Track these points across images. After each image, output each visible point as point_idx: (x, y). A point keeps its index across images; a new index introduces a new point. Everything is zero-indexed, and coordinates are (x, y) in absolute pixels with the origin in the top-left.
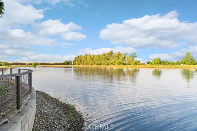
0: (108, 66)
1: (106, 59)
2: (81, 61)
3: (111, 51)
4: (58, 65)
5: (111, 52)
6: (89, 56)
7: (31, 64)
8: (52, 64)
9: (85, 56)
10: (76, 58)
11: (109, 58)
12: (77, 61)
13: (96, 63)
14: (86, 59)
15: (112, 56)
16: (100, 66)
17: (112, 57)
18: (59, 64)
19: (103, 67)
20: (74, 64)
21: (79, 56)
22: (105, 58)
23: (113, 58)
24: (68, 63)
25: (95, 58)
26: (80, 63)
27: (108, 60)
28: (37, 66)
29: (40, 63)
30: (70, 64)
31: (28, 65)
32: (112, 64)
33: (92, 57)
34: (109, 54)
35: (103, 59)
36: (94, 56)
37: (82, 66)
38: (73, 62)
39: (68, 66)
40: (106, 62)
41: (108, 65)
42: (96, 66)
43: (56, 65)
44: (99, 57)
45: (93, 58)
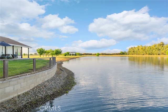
0: (159, 55)
1: (157, 50)
2: (134, 52)
3: (162, 42)
4: (115, 55)
5: (161, 44)
6: (141, 48)
7: (96, 54)
8: (111, 54)
9: (138, 47)
10: (130, 49)
11: (160, 48)
12: (131, 52)
13: (147, 53)
14: (139, 49)
15: (163, 46)
16: (151, 56)
17: (163, 48)
18: (116, 54)
19: (154, 56)
20: (128, 54)
21: (132, 48)
22: (156, 49)
23: (164, 48)
24: (123, 54)
25: (147, 49)
26: (133, 53)
27: (159, 50)
28: (99, 56)
29: (102, 53)
30: (125, 54)
31: (94, 55)
32: (163, 53)
33: (144, 48)
34: (160, 45)
35: (154, 49)
37: (135, 56)
38: (128, 52)
39: (123, 55)
40: (157, 52)
41: (159, 54)
42: (148, 56)
43: (114, 55)
44: (150, 48)
45: (145, 49)
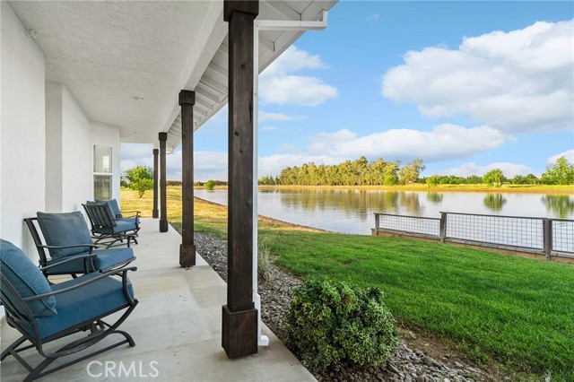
0: (357, 186)
1: (352, 174)
2: (295, 178)
3: (364, 157)
5: (363, 160)
6: (314, 169)
7: (202, 184)
9: (305, 167)
10: (284, 172)
11: (359, 171)
12: (286, 177)
13: (328, 180)
14: (307, 172)
15: (365, 166)
16: (337, 186)
17: (365, 169)
19: (345, 189)
20: (278, 183)
21: (290, 169)
22: (352, 172)
24: (267, 181)
25: (328, 171)
26: (292, 180)
28: (215, 187)
30: (271, 183)
32: (365, 181)
33: (321, 170)
34: (361, 163)
35: (345, 172)
36: (323, 167)
37: (298, 187)
38: (277, 178)
40: (353, 178)
41: (356, 184)
42: (329, 187)
44: (336, 169)
45: (323, 172)
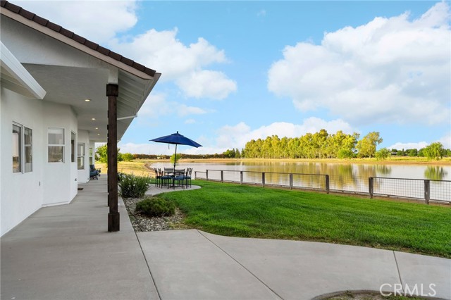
0: (317, 159)
1: (312, 147)
2: (259, 151)
3: (324, 130)
4: (214, 159)
5: (323, 133)
6: (277, 142)
7: (168, 157)
8: (204, 157)
9: (268, 140)
10: (249, 144)
11: (319, 143)
12: (251, 150)
13: (290, 152)
14: (271, 145)
15: (325, 139)
16: (299, 159)
17: (325, 143)
18: (217, 156)
19: (307, 161)
20: (244, 157)
21: (254, 141)
22: (312, 145)
23: (328, 143)
24: (232, 154)
25: (290, 144)
26: (257, 153)
27: (316, 147)
29: (183, 155)
30: (236, 156)
31: (162, 157)
32: (326, 155)
33: (283, 143)
34: (321, 136)
35: (306, 145)
36: (286, 140)
37: (262, 160)
38: (242, 151)
39: (234, 159)
40: (314, 151)
41: (317, 157)
42: (291, 160)
43: (211, 159)
44: (297, 142)
45: (286, 144)
